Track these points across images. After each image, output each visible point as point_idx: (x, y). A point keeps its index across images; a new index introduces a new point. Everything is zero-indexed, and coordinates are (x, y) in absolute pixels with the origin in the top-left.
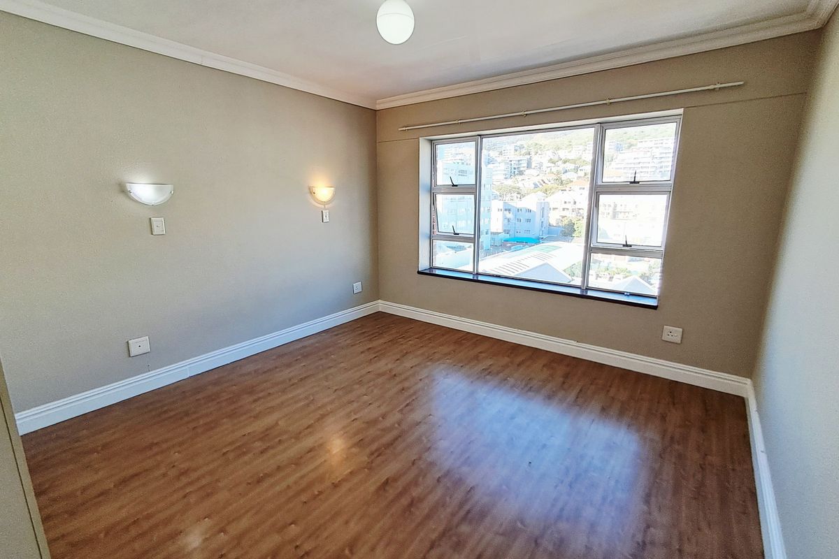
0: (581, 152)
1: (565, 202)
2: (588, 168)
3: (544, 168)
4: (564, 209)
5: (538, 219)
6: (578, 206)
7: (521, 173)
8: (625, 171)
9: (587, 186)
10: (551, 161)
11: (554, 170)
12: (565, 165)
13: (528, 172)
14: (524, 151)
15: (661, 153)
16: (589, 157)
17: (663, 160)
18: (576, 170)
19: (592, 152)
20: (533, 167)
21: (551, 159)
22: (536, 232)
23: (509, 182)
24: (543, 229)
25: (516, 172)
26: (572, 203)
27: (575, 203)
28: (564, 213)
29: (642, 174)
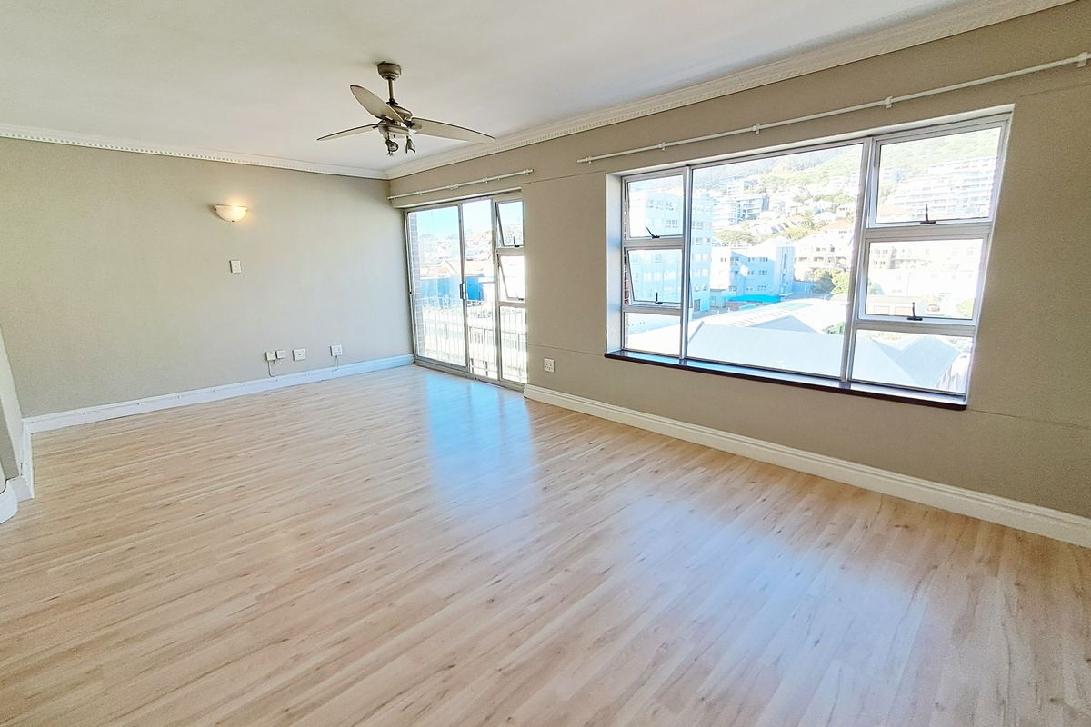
0: (841, 185)
1: (818, 249)
2: (853, 206)
3: (787, 209)
4: (816, 259)
5: (777, 269)
6: (837, 253)
7: (753, 217)
8: (909, 207)
9: (851, 227)
10: (798, 199)
11: (802, 210)
12: (818, 204)
13: (764, 214)
14: (757, 188)
15: (965, 181)
16: (854, 191)
17: (968, 190)
18: (834, 209)
19: (858, 183)
20: (770, 208)
21: (797, 197)
22: (774, 288)
23: (738, 228)
24: (785, 284)
25: (747, 214)
26: (829, 249)
27: (833, 249)
28: (815, 264)
29: (936, 211)
